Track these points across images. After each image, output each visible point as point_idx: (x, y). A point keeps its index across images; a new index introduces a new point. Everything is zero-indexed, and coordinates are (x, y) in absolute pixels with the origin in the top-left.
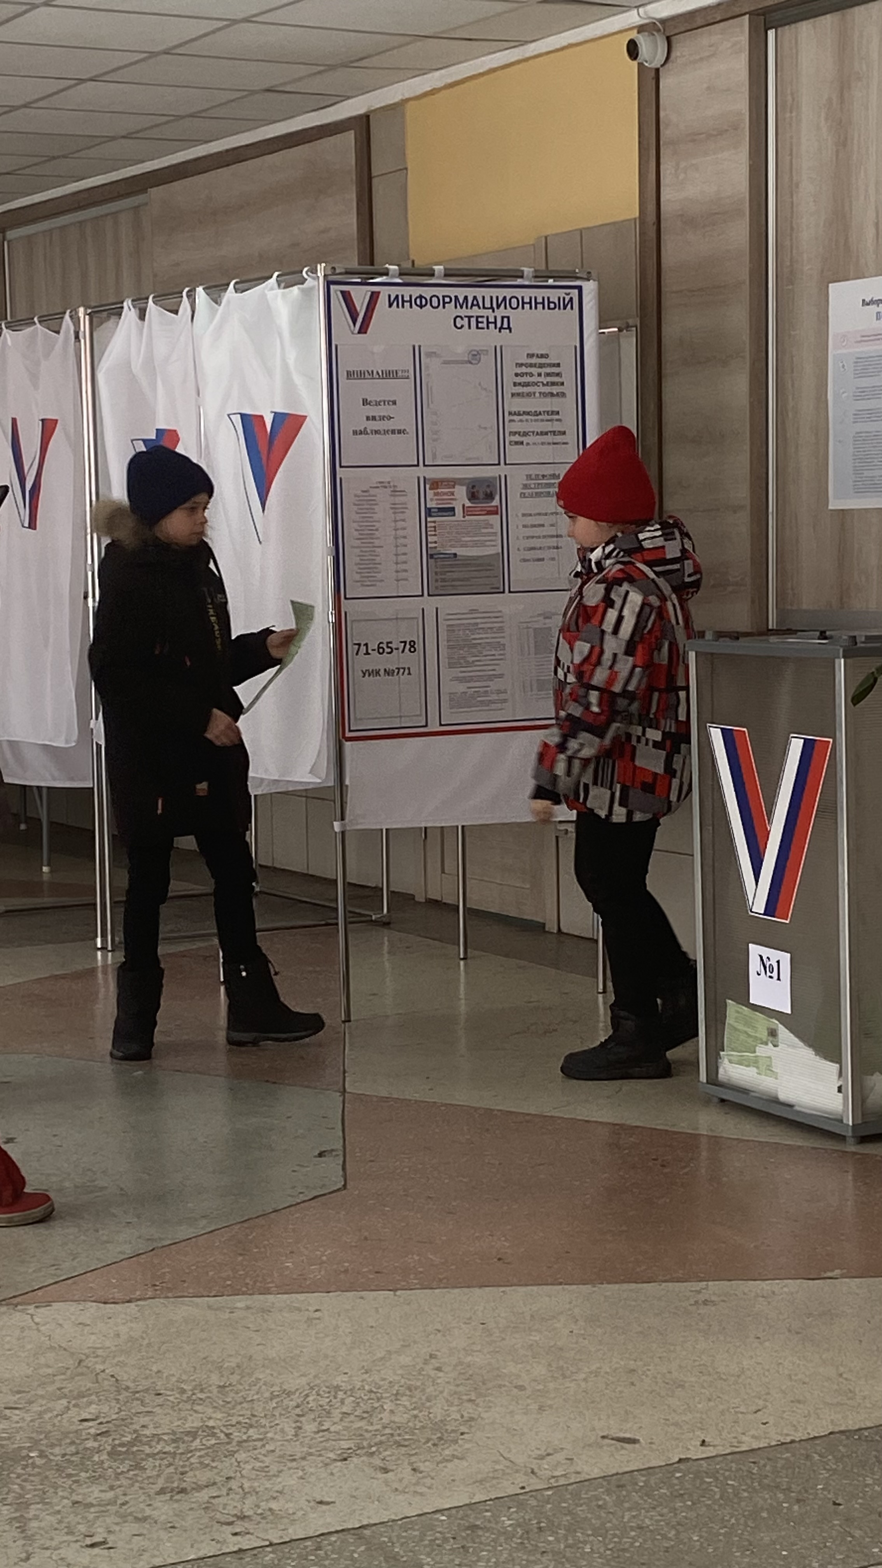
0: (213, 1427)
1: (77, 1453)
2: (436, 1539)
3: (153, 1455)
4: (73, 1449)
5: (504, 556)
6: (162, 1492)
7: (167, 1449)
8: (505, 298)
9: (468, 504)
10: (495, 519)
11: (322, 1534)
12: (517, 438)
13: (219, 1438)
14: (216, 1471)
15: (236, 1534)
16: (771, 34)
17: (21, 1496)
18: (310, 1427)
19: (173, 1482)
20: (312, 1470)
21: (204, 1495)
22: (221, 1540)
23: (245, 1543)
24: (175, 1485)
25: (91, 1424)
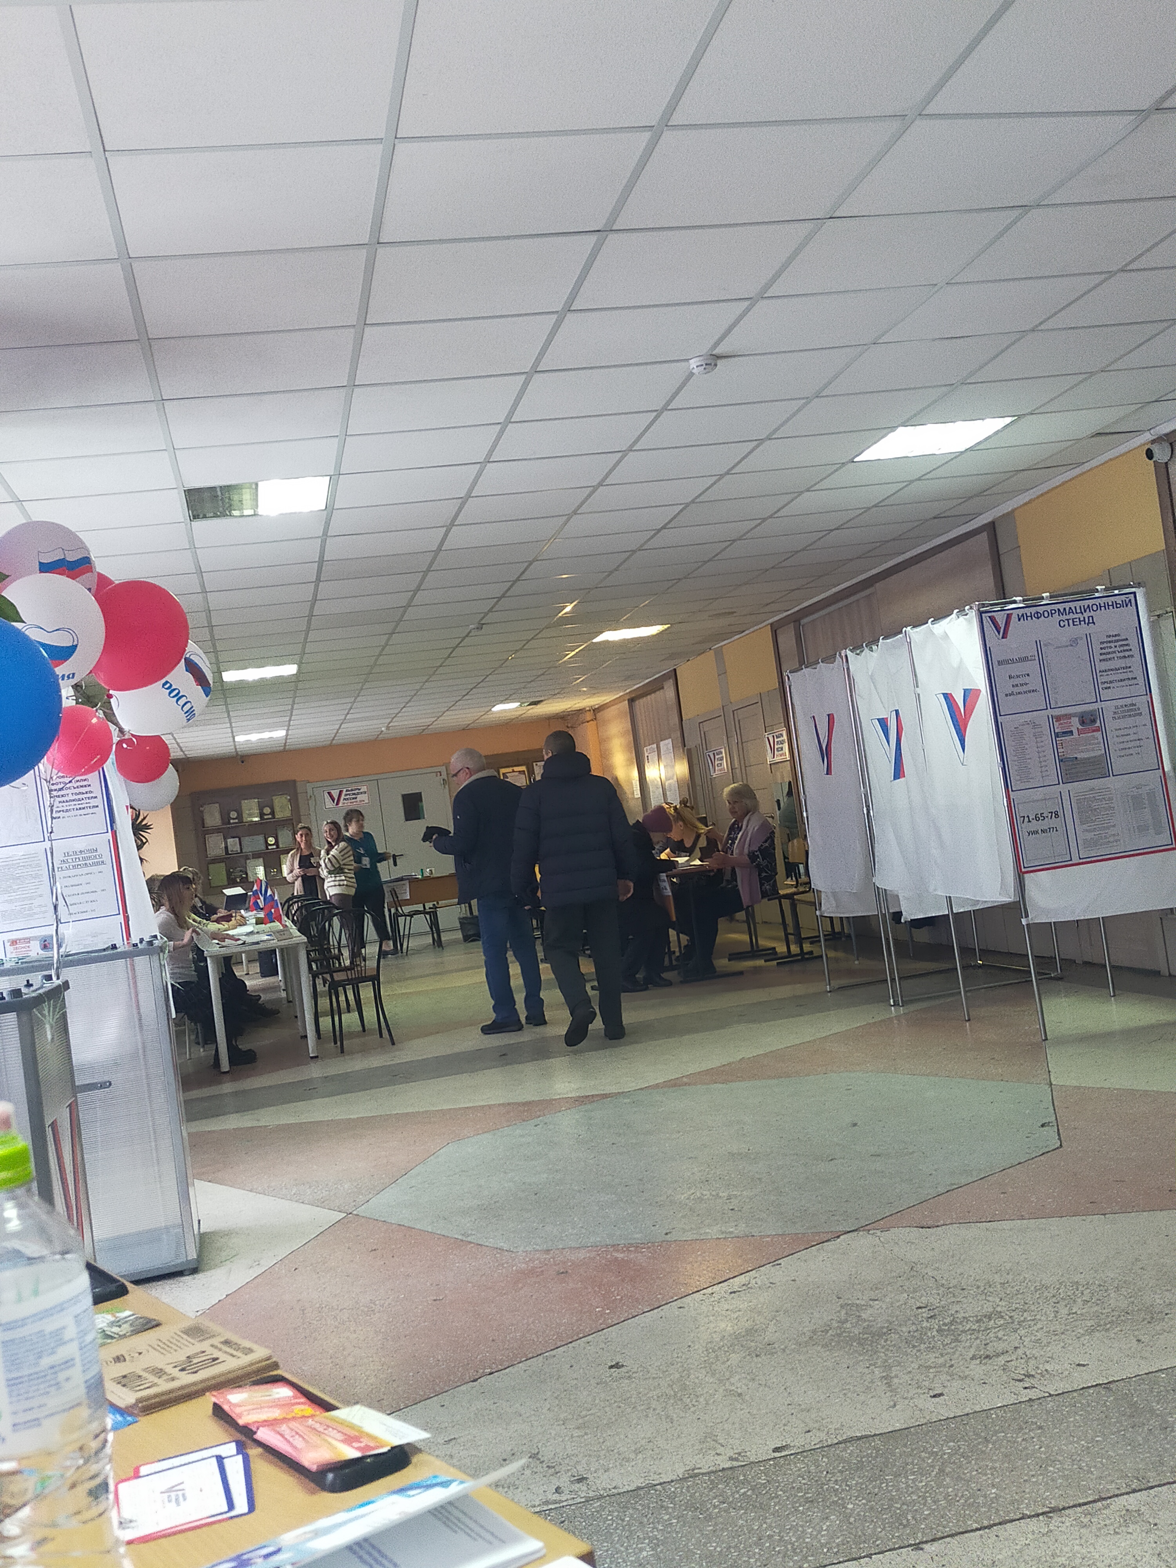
0: (1001, 1312)
1: (917, 1330)
2: (1161, 1391)
3: (964, 1331)
4: (914, 1327)
5: (1106, 755)
6: (973, 1358)
7: (974, 1327)
8: (1089, 606)
9: (1080, 727)
10: (1098, 734)
11: (1083, 1388)
12: (1106, 685)
13: (1005, 1319)
14: (1006, 1343)
15: (1026, 1388)
17: (886, 1361)
18: (1064, 1311)
19: (980, 1351)
20: (1070, 1341)
21: (1001, 1360)
22: (1017, 1392)
23: (1033, 1394)
24: (982, 1353)
25: (924, 1310)
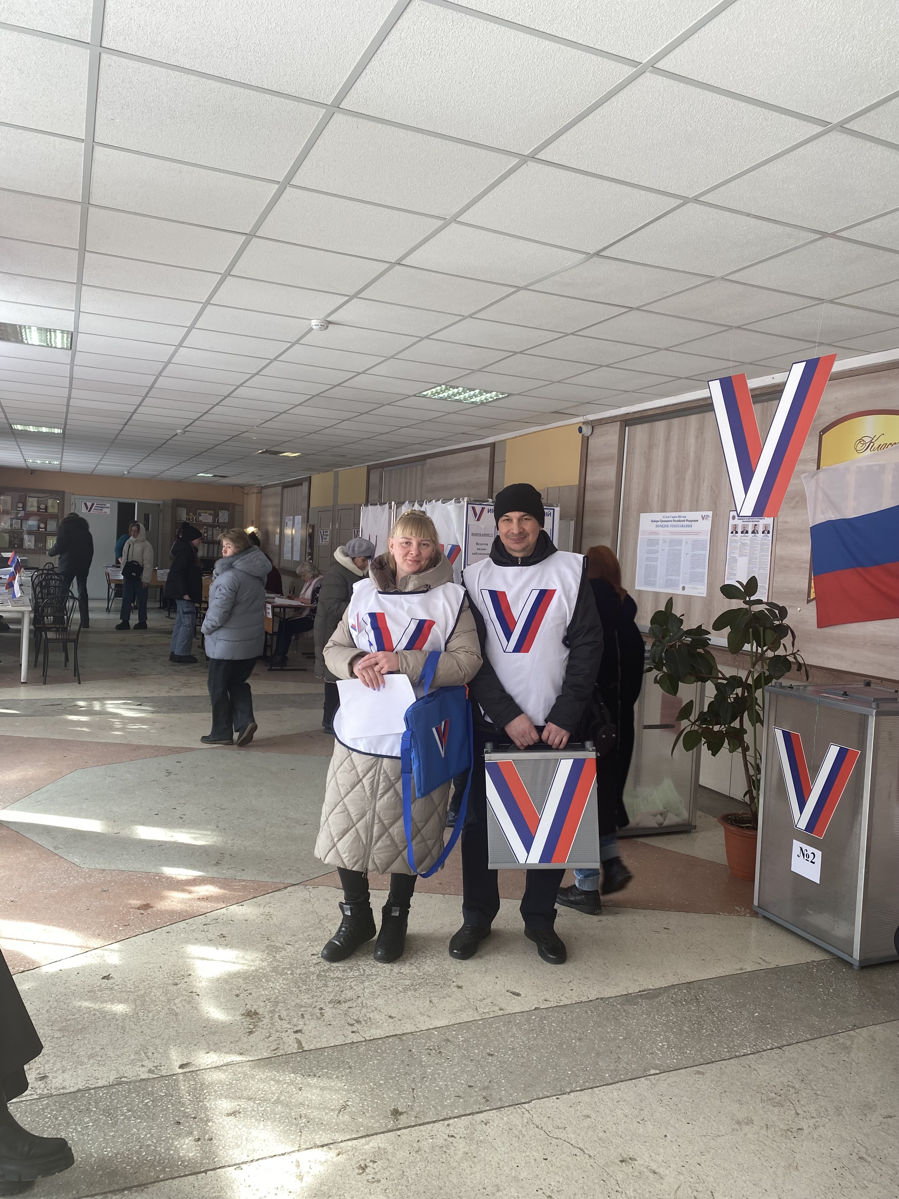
2: (431, 1046)
6: (331, 1002)
11: (386, 1037)
14: (354, 992)
15: (353, 1032)
16: (627, 428)
20: (391, 996)
21: (346, 1006)
22: (346, 1035)
23: (356, 1038)
24: (337, 998)
